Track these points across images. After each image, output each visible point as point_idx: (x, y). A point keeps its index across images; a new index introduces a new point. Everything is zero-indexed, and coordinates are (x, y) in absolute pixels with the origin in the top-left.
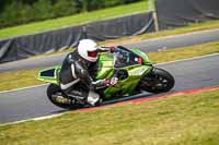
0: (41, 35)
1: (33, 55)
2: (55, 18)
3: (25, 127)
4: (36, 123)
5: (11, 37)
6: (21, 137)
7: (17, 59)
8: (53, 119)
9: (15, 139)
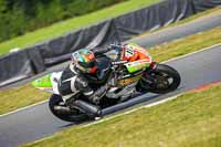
3: (137, 117)
5: (109, 18)
6: (134, 128)
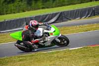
0: (74, 11)
1: (70, 20)
2: (80, 3)
4: (71, 51)
7: (63, 21)
8: (78, 49)
9: (61, 58)
